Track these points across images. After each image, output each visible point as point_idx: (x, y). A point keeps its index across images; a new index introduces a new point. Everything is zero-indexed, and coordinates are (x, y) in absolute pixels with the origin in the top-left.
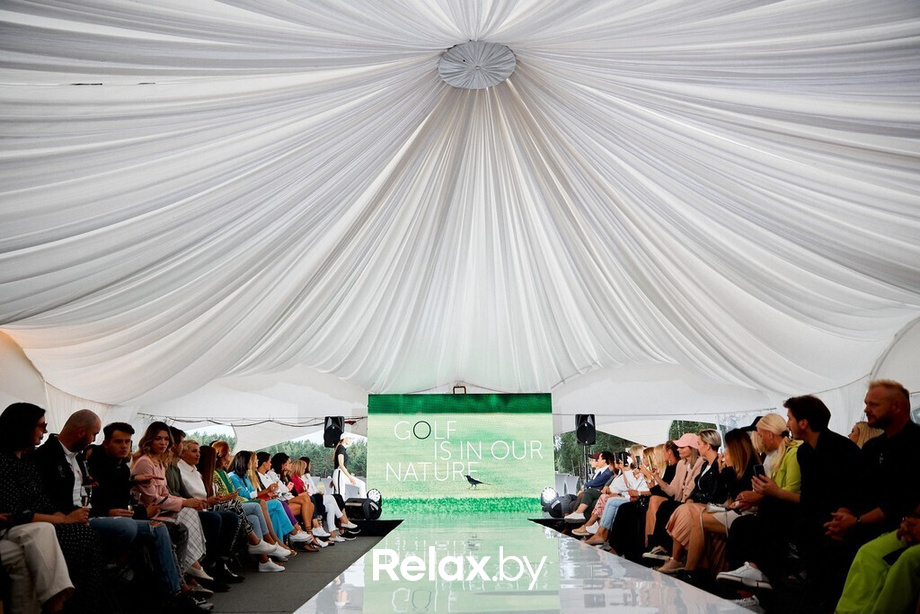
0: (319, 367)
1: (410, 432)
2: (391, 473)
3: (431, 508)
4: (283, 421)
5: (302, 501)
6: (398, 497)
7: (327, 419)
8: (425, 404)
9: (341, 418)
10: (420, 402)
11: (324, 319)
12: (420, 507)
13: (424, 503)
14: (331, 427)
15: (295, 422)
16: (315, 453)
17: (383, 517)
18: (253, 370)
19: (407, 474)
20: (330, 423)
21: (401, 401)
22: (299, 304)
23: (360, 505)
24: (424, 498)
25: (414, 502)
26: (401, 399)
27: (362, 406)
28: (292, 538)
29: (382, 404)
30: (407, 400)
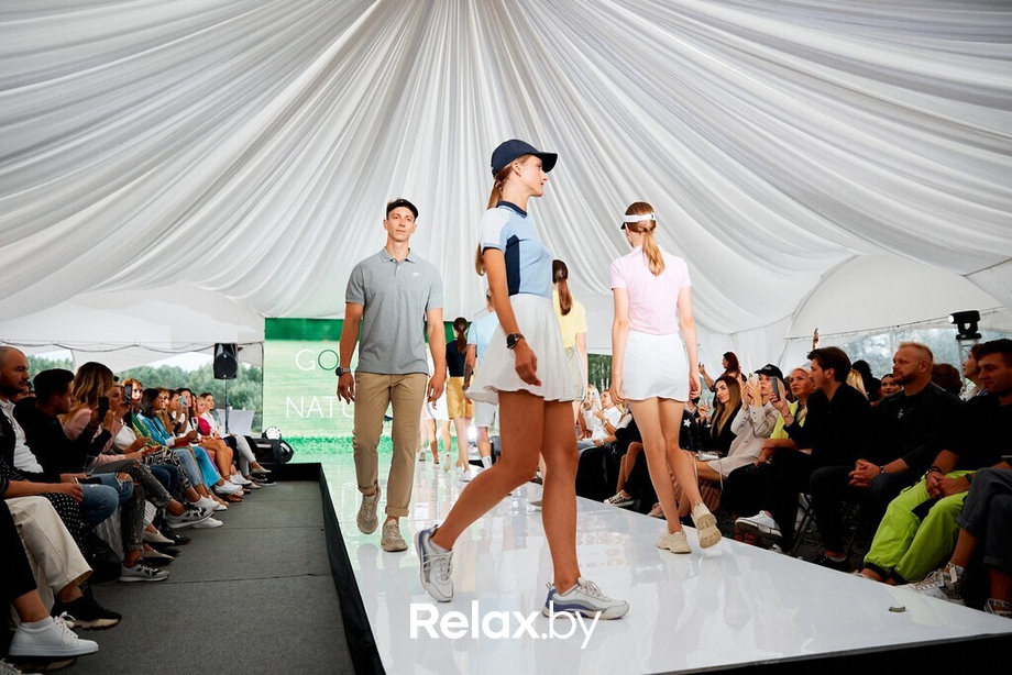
0: (210, 284)
1: (314, 363)
2: (292, 409)
3: (338, 447)
4: (152, 346)
5: (216, 447)
6: (299, 436)
7: (217, 346)
8: (332, 330)
9: (234, 345)
10: (327, 328)
11: (227, 229)
12: (324, 446)
13: (330, 441)
14: (222, 356)
15: (168, 347)
16: (152, 377)
17: (294, 460)
18: (126, 285)
19: (311, 409)
20: (221, 351)
21: (305, 326)
22: (198, 209)
23: (269, 446)
24: (330, 436)
25: (318, 441)
26: (304, 322)
27: (258, 331)
28: (218, 489)
29: (281, 329)
30: (311, 325)
